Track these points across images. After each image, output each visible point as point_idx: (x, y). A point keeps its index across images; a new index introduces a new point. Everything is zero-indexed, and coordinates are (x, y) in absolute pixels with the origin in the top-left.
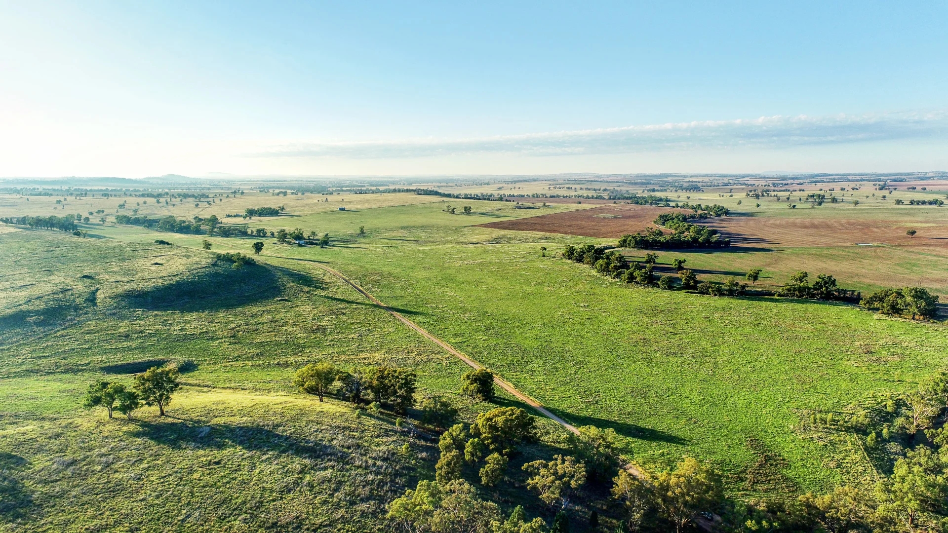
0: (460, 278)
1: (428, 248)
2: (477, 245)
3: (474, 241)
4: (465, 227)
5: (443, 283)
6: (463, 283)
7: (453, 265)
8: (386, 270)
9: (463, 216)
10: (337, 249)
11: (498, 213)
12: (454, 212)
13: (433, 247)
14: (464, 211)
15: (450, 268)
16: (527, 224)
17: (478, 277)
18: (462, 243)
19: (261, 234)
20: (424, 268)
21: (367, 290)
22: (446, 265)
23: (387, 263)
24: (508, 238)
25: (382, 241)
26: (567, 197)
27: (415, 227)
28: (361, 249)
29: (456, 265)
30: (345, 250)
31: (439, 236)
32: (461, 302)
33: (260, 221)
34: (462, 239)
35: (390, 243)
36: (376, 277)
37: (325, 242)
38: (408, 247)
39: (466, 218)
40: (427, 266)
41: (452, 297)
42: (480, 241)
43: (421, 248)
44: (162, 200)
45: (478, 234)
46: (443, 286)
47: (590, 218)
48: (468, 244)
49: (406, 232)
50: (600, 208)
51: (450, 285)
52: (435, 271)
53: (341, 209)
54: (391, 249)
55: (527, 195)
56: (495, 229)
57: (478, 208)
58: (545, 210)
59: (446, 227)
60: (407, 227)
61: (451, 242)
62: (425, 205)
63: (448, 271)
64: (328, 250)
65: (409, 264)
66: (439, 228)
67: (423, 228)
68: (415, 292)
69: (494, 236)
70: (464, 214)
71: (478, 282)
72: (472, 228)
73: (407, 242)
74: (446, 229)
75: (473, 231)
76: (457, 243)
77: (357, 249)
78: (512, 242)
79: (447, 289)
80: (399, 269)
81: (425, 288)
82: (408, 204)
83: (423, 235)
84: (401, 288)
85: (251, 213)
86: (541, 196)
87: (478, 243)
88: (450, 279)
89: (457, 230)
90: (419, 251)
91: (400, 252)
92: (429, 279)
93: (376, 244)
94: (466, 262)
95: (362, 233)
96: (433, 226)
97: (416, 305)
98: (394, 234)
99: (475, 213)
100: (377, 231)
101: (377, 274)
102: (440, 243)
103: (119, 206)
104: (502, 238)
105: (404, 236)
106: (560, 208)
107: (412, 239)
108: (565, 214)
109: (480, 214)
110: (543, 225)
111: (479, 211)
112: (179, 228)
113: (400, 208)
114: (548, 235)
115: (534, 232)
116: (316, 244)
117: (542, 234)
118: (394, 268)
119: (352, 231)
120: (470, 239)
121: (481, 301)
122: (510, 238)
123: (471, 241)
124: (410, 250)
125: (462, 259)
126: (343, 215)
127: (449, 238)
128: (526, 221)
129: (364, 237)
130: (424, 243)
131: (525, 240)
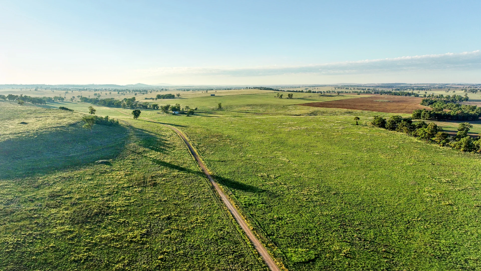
0: (291, 141)
1: (264, 117)
2: (300, 116)
3: (297, 113)
4: (290, 105)
5: (275, 146)
6: (294, 147)
7: (283, 130)
8: (226, 133)
9: (288, 100)
10: (198, 117)
11: (310, 98)
12: (282, 97)
13: (268, 117)
14: (288, 97)
15: (281, 133)
16: (331, 104)
17: (307, 141)
18: (288, 115)
19: (156, 108)
20: (259, 132)
21: (199, 152)
22: (278, 130)
23: (230, 127)
24: (321, 112)
25: (233, 113)
26: (348, 92)
27: (256, 105)
28: (215, 118)
29: (286, 130)
30: (203, 118)
31: (273, 110)
32: (296, 170)
33: (161, 101)
34: (288, 112)
35: (236, 114)
36: (215, 139)
37: (192, 113)
38: (249, 116)
39: (290, 100)
40: (261, 130)
41: (284, 163)
42: (301, 114)
43: (258, 117)
44: (121, 93)
45: (299, 110)
46: (276, 150)
47: (372, 102)
48: (293, 115)
49: (249, 108)
50: (374, 97)
51: (282, 149)
52: (268, 135)
53: (212, 95)
54: (237, 117)
55: (323, 92)
56: (310, 107)
57: (296, 96)
58: (340, 97)
59: (277, 105)
60: (251, 105)
61: (280, 114)
62: (264, 94)
63: (280, 135)
64: (193, 117)
65: (247, 129)
66: (272, 106)
67: (262, 106)
68: (247, 155)
69: (311, 110)
70: (288, 98)
71: (308, 147)
72: (294, 106)
73: (249, 114)
74: (277, 107)
75: (295, 107)
76: (285, 115)
77: (212, 117)
78: (325, 114)
79: (279, 154)
80: (238, 133)
81: (257, 151)
82: (254, 93)
83: (261, 110)
84: (234, 152)
85: (159, 97)
86: (332, 92)
87: (300, 115)
88: (282, 143)
89: (285, 107)
90: (256, 120)
91: (243, 120)
92: (262, 142)
93: (227, 114)
94: (294, 128)
95: (220, 108)
96: (268, 105)
97: (244, 173)
98: (241, 109)
99: (295, 98)
100: (231, 107)
101: (217, 136)
102: (273, 114)
103: (94, 94)
104: (317, 112)
105: (248, 110)
106: (348, 97)
107: (254, 112)
108: (354, 99)
109: (298, 98)
110: (343, 105)
111: (298, 97)
112: (108, 104)
113: (248, 95)
114: (350, 110)
115: (339, 109)
116: (186, 114)
117: (345, 110)
118: (234, 132)
119: (214, 107)
120: (294, 112)
121: (318, 170)
122: (323, 112)
123: (295, 114)
124: (250, 119)
125: (290, 126)
126: (213, 98)
127: (279, 112)
128: (330, 103)
129: (221, 110)
130: (262, 114)
131: (335, 114)
